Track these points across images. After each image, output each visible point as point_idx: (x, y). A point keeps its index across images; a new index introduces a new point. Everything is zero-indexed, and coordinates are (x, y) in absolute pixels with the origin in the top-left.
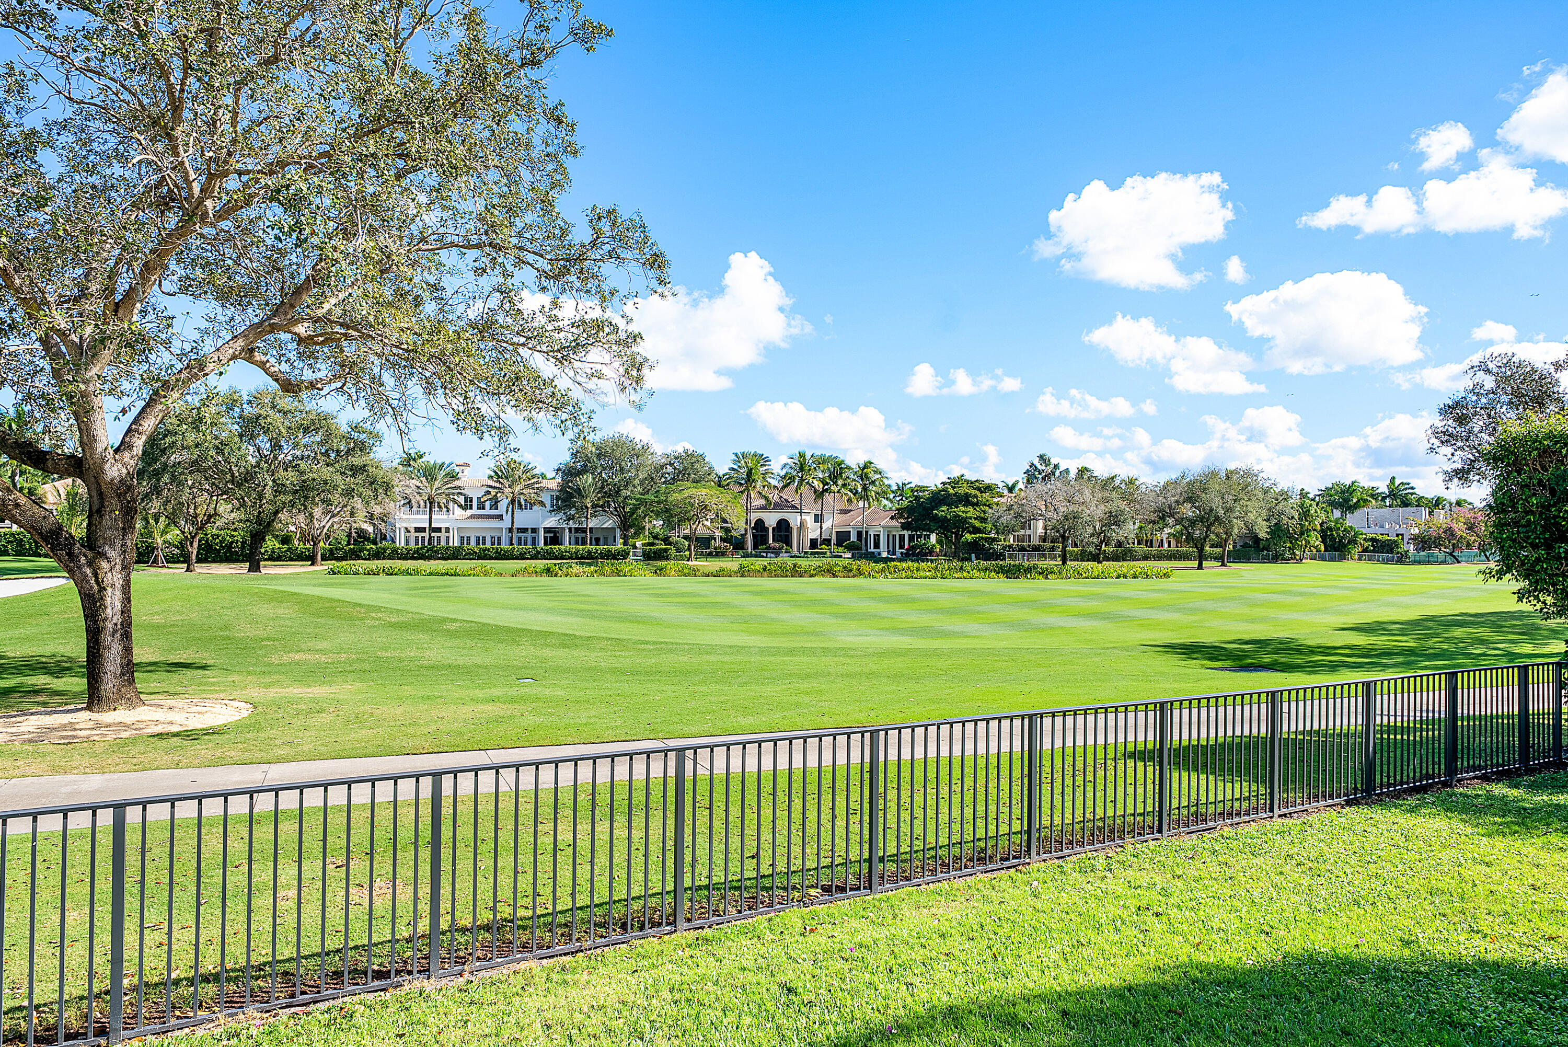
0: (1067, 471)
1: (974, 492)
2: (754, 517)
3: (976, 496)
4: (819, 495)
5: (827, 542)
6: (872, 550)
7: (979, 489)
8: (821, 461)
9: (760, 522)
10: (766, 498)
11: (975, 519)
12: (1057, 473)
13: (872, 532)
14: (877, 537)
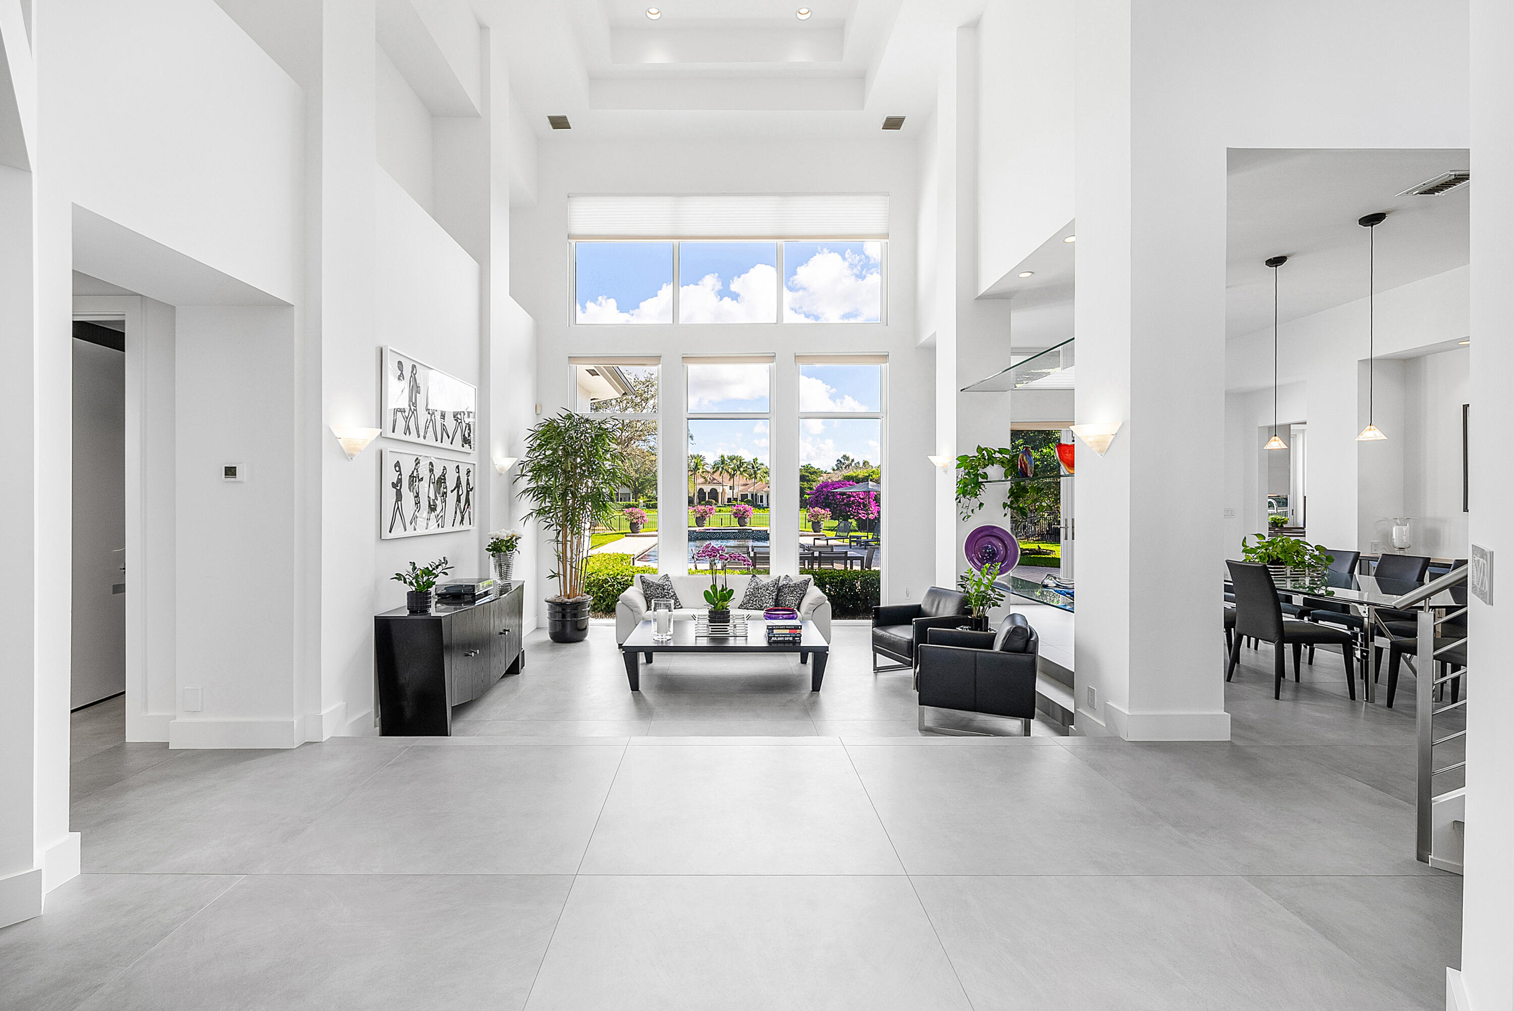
0: (858, 463)
1: (807, 474)
2: (699, 487)
3: (808, 476)
4: (732, 476)
5: (736, 500)
6: (759, 503)
7: (810, 473)
8: (732, 459)
9: (701, 490)
10: (705, 478)
11: (808, 488)
12: (853, 464)
13: (759, 494)
14: (762, 497)
